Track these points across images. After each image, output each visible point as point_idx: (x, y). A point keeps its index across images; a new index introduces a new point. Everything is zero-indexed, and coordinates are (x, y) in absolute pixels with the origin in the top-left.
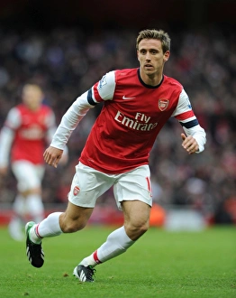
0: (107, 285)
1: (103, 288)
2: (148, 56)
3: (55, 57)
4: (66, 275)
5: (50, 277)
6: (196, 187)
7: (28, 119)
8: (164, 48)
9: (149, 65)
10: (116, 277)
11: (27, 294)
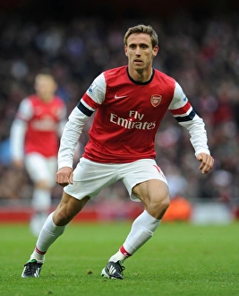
0: (133, 282)
1: (128, 285)
2: (138, 50)
3: (75, 48)
4: (90, 273)
5: (74, 274)
6: (222, 179)
7: (40, 111)
8: (154, 43)
9: (138, 60)
10: (141, 273)
11: (50, 293)
